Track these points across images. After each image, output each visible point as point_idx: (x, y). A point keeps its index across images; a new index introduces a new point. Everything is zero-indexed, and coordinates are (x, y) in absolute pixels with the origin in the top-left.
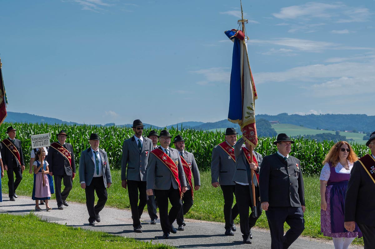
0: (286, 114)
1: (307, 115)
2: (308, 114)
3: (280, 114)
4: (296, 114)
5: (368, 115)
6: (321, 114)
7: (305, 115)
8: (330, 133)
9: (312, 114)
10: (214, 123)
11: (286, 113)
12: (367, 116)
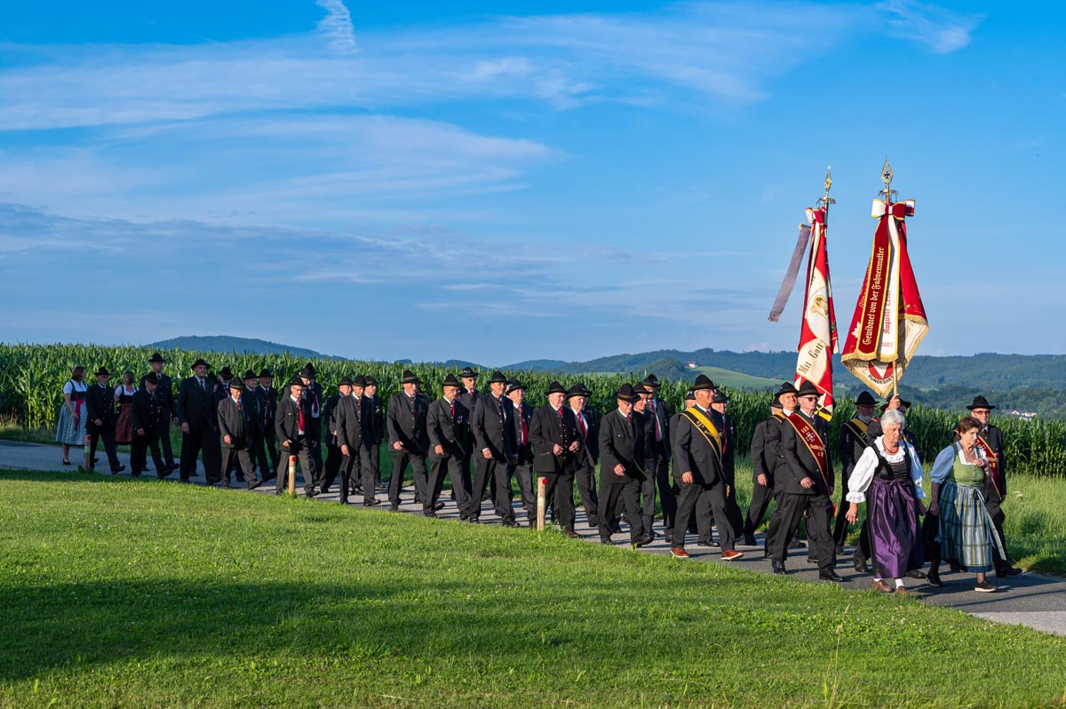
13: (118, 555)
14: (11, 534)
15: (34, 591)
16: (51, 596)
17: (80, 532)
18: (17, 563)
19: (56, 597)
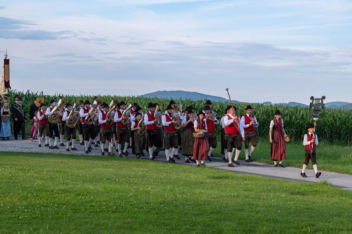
13: (124, 192)
14: (77, 183)
15: (87, 206)
16: (94, 209)
17: (108, 182)
18: (80, 195)
19: (96, 209)
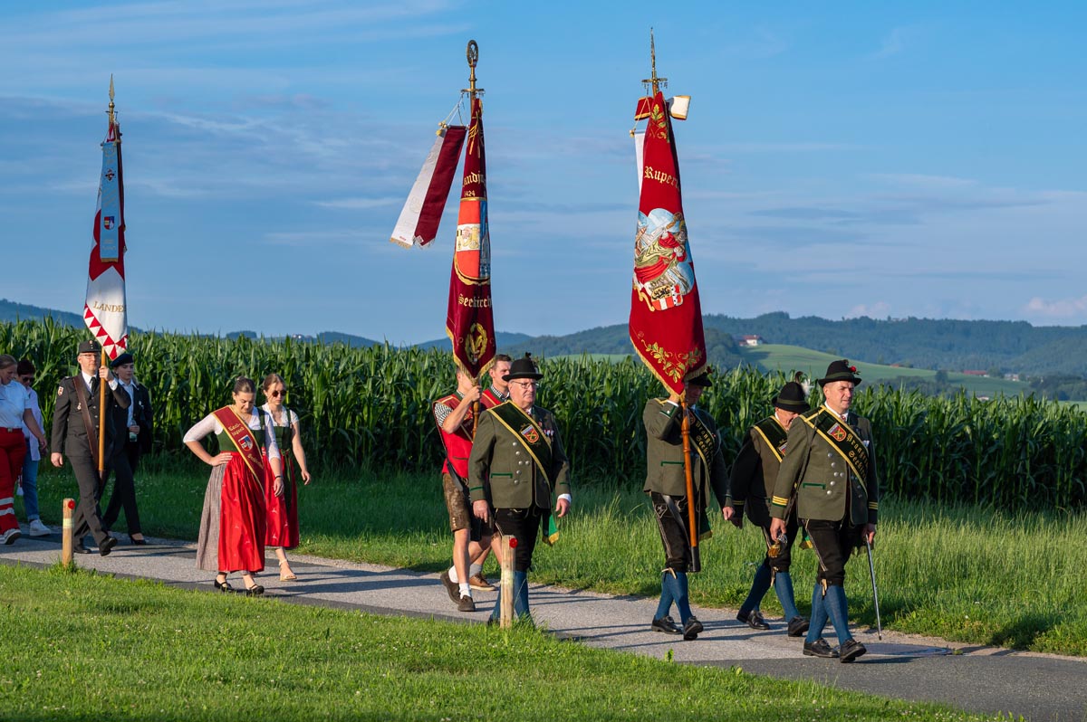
0: (782, 316)
1: (848, 320)
2: (851, 318)
3: (765, 316)
4: (814, 317)
5: (1034, 325)
6: (889, 318)
7: (841, 320)
8: (916, 377)
9: (862, 318)
10: (561, 339)
11: (784, 311)
12: (1029, 325)
